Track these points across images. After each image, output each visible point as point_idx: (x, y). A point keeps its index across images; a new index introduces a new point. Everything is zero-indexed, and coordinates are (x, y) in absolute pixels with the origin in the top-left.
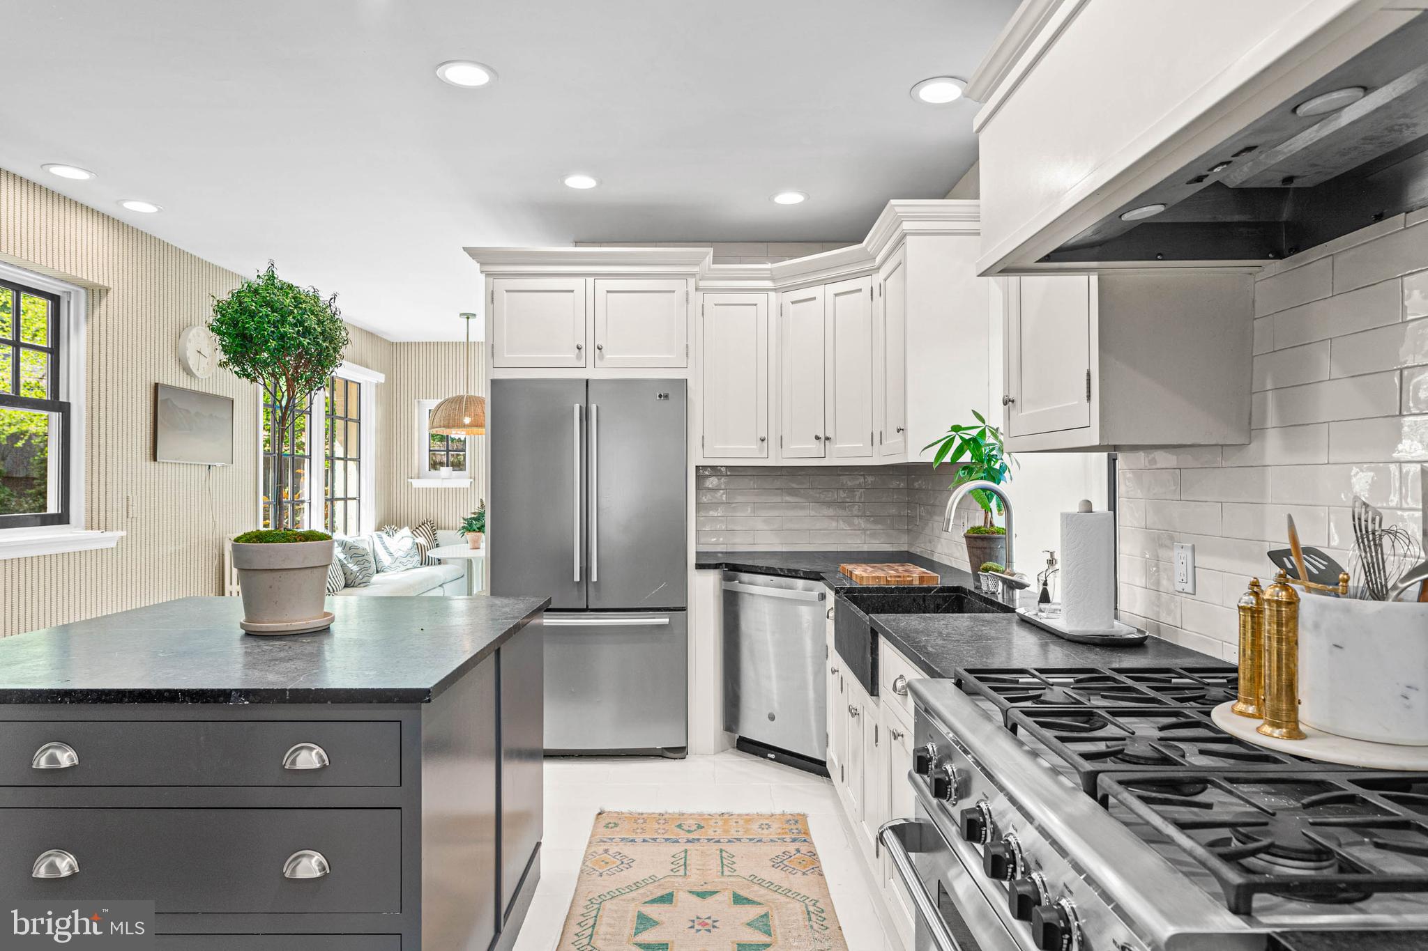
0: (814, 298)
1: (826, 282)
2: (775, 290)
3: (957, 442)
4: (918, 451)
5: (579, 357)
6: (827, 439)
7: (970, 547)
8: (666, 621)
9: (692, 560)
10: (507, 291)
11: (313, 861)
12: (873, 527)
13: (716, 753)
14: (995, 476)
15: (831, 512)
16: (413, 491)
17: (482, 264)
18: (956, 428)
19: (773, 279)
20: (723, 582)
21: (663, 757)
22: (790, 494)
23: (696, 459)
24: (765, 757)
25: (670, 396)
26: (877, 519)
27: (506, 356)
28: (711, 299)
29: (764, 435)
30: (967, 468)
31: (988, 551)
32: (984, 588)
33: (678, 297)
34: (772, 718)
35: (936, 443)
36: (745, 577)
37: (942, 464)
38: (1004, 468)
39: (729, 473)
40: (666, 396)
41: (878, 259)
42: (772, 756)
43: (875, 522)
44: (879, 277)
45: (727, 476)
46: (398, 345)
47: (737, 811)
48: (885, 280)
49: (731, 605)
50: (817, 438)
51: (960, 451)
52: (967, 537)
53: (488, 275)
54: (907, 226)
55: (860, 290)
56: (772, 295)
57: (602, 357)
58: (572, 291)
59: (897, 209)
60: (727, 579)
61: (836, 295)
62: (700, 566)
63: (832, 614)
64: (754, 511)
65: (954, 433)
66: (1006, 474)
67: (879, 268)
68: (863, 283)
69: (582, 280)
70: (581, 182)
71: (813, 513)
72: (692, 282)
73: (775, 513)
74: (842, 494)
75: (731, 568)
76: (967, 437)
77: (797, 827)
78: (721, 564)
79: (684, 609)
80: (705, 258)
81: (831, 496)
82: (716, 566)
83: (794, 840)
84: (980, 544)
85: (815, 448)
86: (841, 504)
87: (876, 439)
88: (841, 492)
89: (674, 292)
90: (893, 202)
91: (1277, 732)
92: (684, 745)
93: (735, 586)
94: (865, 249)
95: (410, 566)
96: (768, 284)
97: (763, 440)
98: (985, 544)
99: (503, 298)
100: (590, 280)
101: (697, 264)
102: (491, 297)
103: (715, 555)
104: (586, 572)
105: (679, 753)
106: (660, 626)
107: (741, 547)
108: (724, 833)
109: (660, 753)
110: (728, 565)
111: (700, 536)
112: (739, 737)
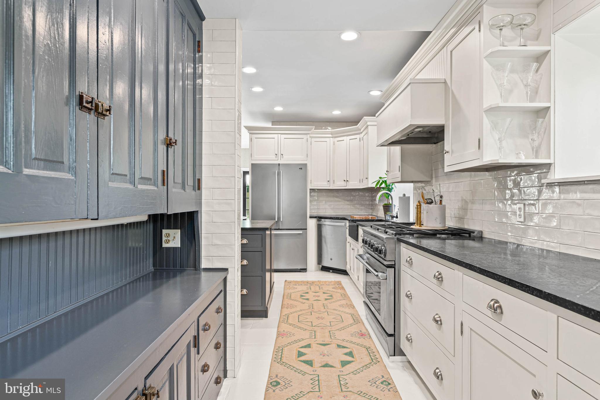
0: (344, 140)
1: (347, 136)
2: (332, 137)
3: (381, 181)
4: (371, 184)
5: (276, 157)
6: (347, 181)
7: (384, 209)
8: (301, 232)
9: (308, 216)
10: (256, 138)
11: (245, 261)
12: (361, 207)
13: (315, 271)
14: (390, 190)
15: (348, 203)
17: (248, 130)
18: (380, 178)
19: (332, 134)
20: (317, 222)
21: (300, 272)
22: (336, 198)
23: (309, 187)
24: (329, 272)
25: (302, 168)
26: (362, 205)
27: (255, 156)
28: (313, 140)
29: (329, 180)
30: (383, 188)
31: (388, 209)
32: (387, 219)
33: (305, 140)
34: (331, 259)
35: (375, 182)
36: (323, 220)
37: (377, 187)
38: (392, 188)
39: (318, 191)
40: (301, 169)
41: (362, 130)
42: (331, 271)
43: (362, 206)
44: (362, 135)
45: (317, 192)
47: (322, 281)
48: (364, 136)
49: (319, 228)
50: (344, 181)
51: (381, 184)
52: (383, 206)
53: (250, 133)
54: (368, 123)
55: (357, 138)
56: (331, 139)
57: (283, 157)
58: (274, 138)
59: (366, 119)
60: (318, 221)
61: (350, 139)
62: (311, 217)
63: (348, 228)
64: (325, 202)
65: (380, 179)
66: (393, 190)
67: (362, 133)
68: (357, 136)
69: (277, 135)
70: (279, 109)
71: (343, 203)
72: (308, 136)
73: (332, 203)
74: (352, 198)
75: (320, 218)
76: (383, 180)
77: (339, 283)
78: (317, 217)
79: (306, 229)
80: (312, 129)
81: (349, 198)
82: (315, 217)
83: (338, 285)
84: (386, 208)
85: (344, 183)
86: (351, 201)
87: (361, 181)
88: (352, 197)
89: (303, 138)
90: (365, 117)
91: (418, 226)
92: (306, 268)
93: (321, 223)
94: (358, 127)
96: (330, 136)
97: (328, 181)
98: (387, 208)
99: (255, 140)
100: (279, 135)
101: (310, 131)
102: (251, 140)
103: (315, 214)
104: (279, 218)
105: (304, 270)
106: (299, 234)
107: (322, 213)
108: (319, 284)
109: (299, 270)
110: (318, 217)
111: (310, 209)
112: (322, 266)
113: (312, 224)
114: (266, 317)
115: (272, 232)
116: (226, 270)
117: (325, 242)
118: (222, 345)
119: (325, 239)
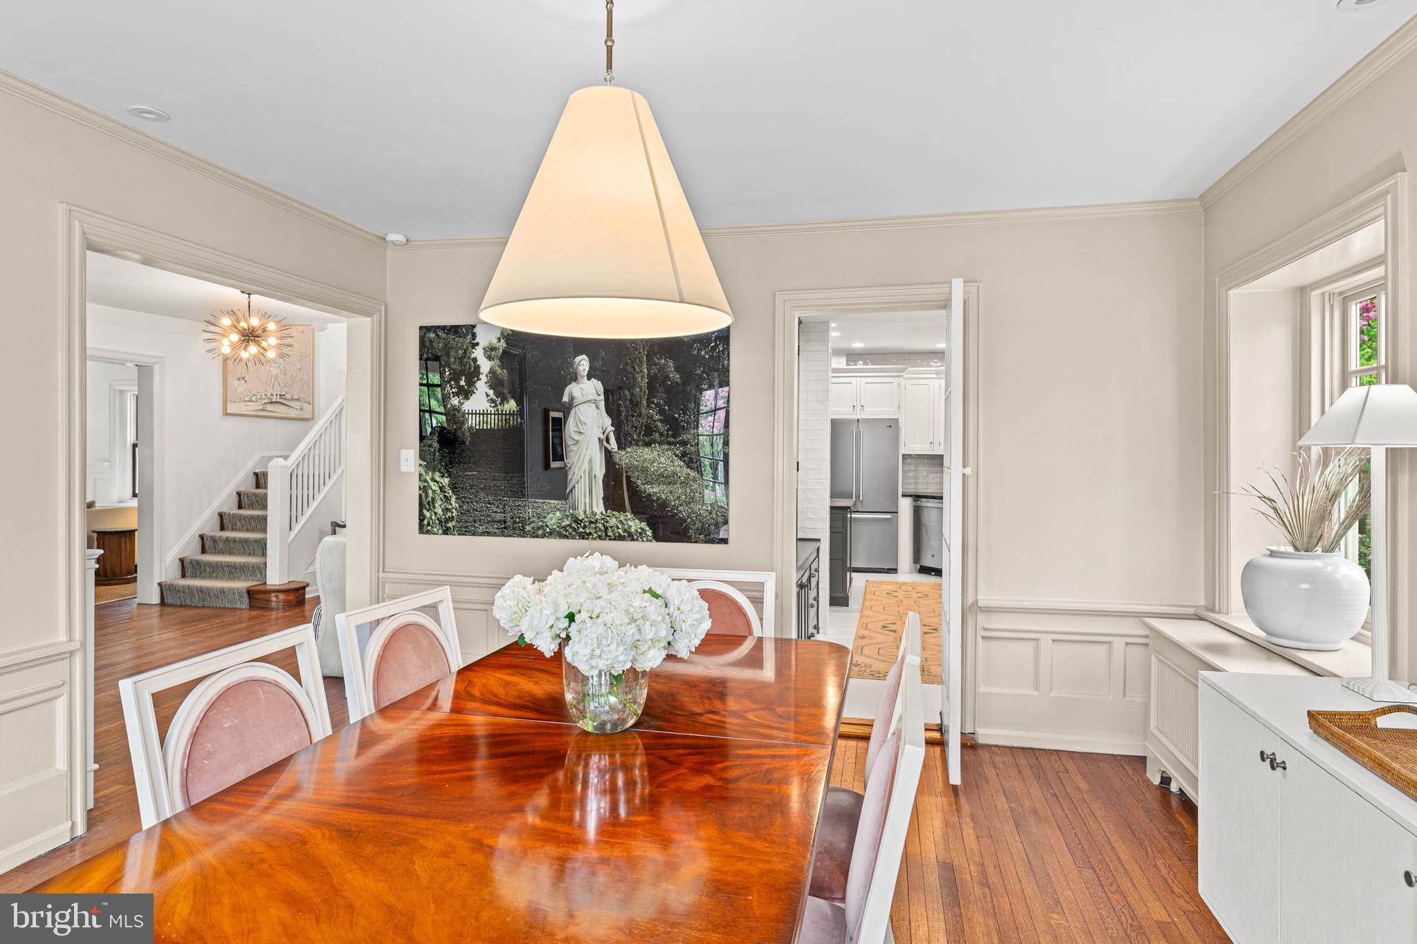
5: (854, 409)
8: (890, 516)
9: (900, 493)
13: (910, 571)
19: (937, 374)
20: (913, 502)
21: (887, 573)
23: (903, 451)
24: (931, 574)
25: (892, 425)
28: (909, 383)
29: (933, 441)
33: (896, 384)
34: (934, 557)
36: (924, 500)
39: (917, 457)
40: (890, 426)
42: (933, 573)
47: (917, 582)
49: (917, 512)
57: (863, 410)
58: (851, 382)
60: (915, 501)
62: (903, 496)
64: (929, 473)
69: (855, 378)
72: (901, 378)
73: (938, 475)
75: (917, 497)
78: (913, 495)
79: (897, 513)
80: (907, 369)
82: (911, 496)
83: (937, 586)
89: (893, 383)
92: (896, 568)
93: (919, 504)
96: (935, 376)
97: (931, 443)
100: (859, 378)
103: (912, 491)
104: (858, 497)
105: (894, 571)
106: (886, 519)
107: (922, 490)
108: (913, 585)
109: (886, 571)
110: (915, 495)
111: (903, 484)
112: (921, 566)
113: (905, 506)
114: (847, 606)
115: (852, 516)
116: (819, 540)
117: (927, 532)
118: (816, 606)
119: (926, 526)
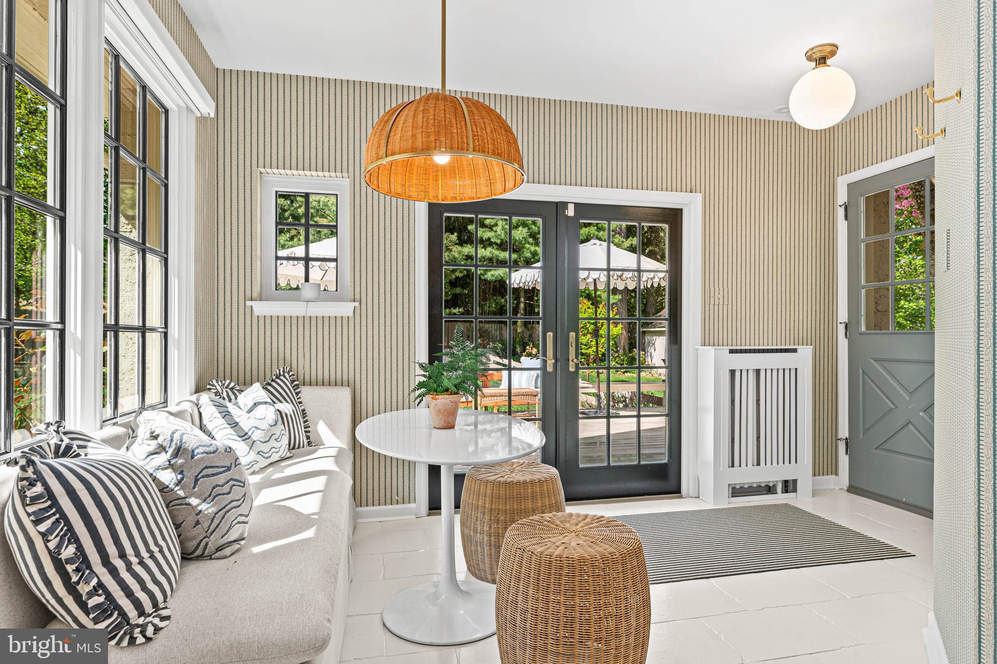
16: (255, 321)
46: (228, 75)
95: (275, 457)
